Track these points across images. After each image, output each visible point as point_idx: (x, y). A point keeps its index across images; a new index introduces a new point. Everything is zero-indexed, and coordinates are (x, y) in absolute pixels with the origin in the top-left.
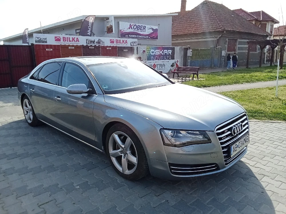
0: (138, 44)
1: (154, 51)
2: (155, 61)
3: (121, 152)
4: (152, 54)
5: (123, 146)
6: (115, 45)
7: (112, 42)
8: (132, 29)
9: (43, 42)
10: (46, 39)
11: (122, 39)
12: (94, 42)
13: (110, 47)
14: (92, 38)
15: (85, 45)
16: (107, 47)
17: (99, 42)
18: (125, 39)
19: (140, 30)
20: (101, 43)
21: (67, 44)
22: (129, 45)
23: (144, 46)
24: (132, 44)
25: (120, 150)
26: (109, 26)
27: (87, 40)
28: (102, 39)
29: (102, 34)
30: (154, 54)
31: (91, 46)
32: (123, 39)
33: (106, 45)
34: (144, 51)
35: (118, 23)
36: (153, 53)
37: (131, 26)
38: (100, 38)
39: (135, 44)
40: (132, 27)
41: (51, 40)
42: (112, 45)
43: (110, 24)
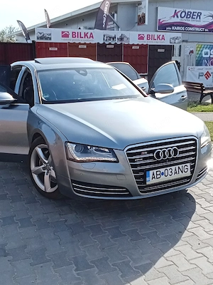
0: (183, 41)
1: (209, 51)
2: (208, 67)
3: (44, 168)
4: (204, 56)
5: (47, 162)
6: (145, 42)
7: (141, 38)
8: (178, 17)
9: (46, 39)
10: (50, 34)
11: (156, 34)
12: (114, 38)
13: (138, 45)
14: (112, 33)
15: (101, 42)
16: (133, 45)
17: (121, 39)
18: (162, 34)
19: (190, 19)
20: (125, 39)
21: (77, 42)
22: (167, 42)
23: (192, 44)
24: (172, 41)
25: (43, 166)
26: (140, 14)
27: (104, 36)
28: (126, 33)
29: (130, 27)
30: (208, 56)
31: (110, 44)
32: (159, 33)
33: (131, 43)
34: (192, 52)
35: (157, 8)
36: (206, 54)
37: (176, 14)
38: (124, 33)
39: (177, 41)
40: (179, 15)
41: (56, 36)
42: (141, 42)
43: (143, 11)
